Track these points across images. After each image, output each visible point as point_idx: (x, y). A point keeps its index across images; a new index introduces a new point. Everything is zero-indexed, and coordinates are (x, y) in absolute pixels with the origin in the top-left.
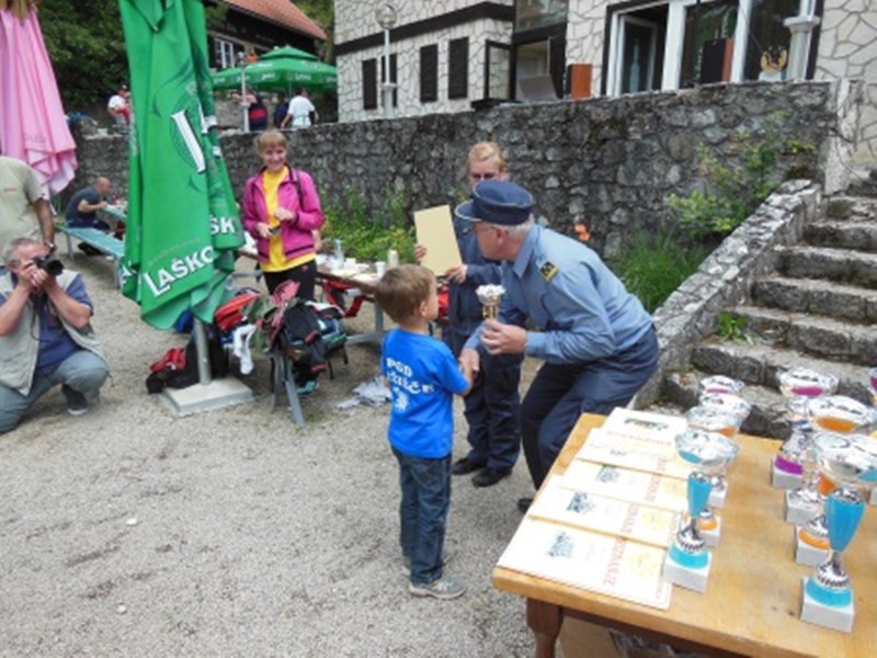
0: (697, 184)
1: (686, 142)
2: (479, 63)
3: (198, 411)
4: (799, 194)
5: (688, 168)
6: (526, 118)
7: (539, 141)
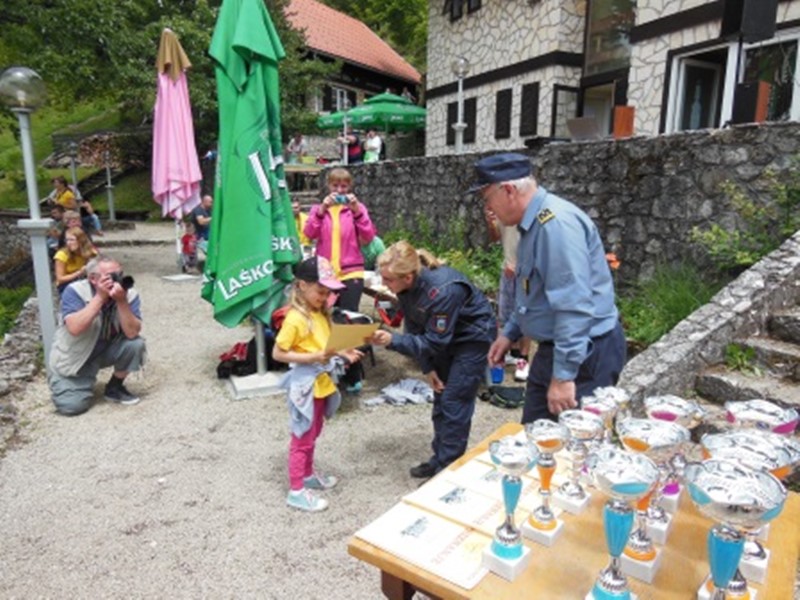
0: (729, 218)
1: (718, 178)
2: (547, 105)
3: (251, 396)
5: (721, 203)
6: (572, 155)
7: (583, 175)
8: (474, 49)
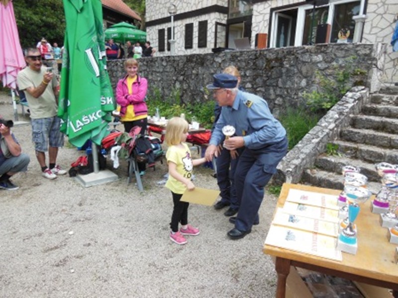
0: (314, 87)
1: (309, 69)
2: (212, 32)
3: (94, 185)
4: (359, 92)
5: (310, 80)
7: (243, 67)
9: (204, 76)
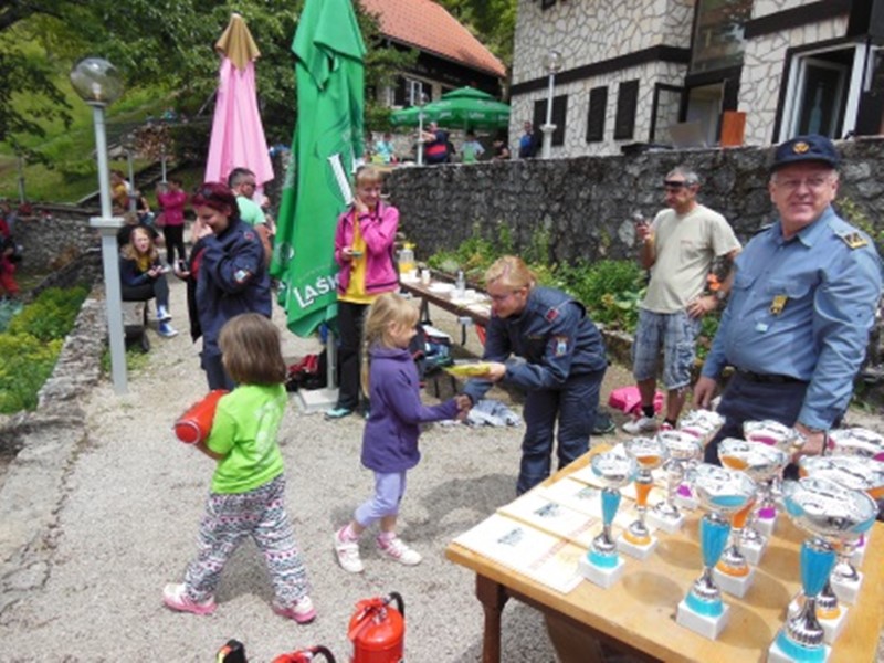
2: (647, 105)
8: (567, 40)
9: (603, 205)
